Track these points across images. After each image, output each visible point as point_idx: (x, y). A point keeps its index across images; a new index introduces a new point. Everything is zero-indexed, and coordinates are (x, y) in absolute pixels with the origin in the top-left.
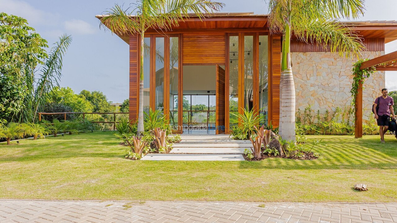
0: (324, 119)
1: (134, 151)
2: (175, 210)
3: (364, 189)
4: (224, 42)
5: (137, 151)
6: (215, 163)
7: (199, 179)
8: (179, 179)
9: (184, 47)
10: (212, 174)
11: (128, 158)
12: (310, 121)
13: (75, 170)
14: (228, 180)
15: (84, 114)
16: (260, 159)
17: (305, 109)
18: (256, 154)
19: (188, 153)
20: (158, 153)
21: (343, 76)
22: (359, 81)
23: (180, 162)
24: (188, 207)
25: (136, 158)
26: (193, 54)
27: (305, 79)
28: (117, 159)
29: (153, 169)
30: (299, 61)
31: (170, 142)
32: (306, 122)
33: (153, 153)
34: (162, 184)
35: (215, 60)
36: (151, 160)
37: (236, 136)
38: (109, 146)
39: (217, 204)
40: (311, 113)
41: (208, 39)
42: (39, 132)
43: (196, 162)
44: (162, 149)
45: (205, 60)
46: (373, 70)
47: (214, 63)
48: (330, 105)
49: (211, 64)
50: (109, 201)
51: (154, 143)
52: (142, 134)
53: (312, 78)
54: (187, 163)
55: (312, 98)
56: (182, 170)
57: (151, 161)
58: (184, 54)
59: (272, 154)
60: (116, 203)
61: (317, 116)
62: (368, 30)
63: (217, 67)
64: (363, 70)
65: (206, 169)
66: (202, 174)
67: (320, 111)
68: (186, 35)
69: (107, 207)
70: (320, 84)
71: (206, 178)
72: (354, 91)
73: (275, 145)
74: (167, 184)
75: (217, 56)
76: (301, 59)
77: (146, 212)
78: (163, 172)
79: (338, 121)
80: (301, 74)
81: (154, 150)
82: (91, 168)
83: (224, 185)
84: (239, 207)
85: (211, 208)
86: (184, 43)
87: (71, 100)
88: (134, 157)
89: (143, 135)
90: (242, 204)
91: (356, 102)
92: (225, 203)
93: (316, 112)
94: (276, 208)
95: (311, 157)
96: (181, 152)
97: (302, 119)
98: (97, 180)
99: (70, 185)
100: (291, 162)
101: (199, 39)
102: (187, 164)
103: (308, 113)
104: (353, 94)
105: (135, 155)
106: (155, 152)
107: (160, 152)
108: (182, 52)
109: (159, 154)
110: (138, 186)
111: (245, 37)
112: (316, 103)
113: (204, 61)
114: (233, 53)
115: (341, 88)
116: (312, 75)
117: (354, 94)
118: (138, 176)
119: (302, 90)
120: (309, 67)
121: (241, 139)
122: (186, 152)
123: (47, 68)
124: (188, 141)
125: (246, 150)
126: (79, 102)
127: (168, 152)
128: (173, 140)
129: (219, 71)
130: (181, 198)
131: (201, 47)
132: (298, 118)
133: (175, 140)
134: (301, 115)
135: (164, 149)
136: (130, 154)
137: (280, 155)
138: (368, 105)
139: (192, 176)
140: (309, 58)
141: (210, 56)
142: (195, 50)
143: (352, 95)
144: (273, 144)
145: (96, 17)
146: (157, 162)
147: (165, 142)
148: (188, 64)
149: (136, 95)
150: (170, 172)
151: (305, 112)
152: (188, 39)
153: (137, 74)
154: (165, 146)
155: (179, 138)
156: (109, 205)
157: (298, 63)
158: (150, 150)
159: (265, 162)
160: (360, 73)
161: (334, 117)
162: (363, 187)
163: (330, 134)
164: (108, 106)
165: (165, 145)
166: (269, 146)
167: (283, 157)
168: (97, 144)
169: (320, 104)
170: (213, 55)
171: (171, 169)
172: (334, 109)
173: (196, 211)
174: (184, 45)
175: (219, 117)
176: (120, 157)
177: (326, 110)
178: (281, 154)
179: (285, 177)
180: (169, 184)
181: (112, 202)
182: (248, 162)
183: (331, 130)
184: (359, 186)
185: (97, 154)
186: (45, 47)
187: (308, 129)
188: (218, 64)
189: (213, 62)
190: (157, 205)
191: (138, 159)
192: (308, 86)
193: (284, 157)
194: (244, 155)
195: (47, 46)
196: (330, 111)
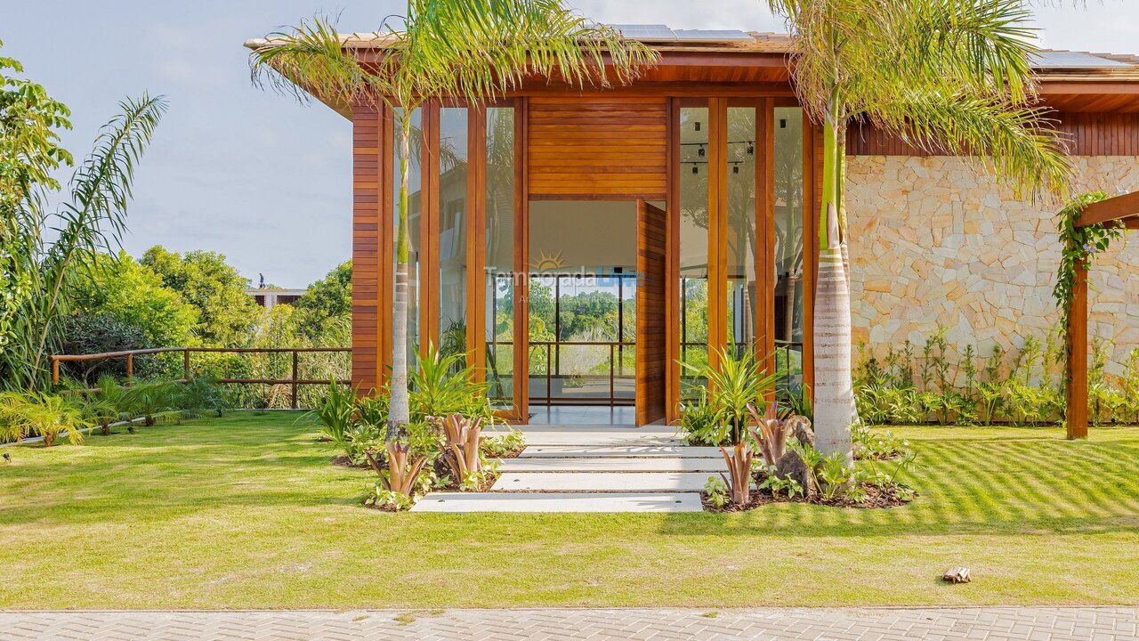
0: (987, 374)
1: (389, 486)
2: (514, 625)
3: (961, 577)
4: (662, 127)
5: (398, 485)
6: (620, 520)
7: (574, 560)
8: (520, 560)
9: (532, 142)
10: (606, 547)
11: (372, 506)
12: (942, 379)
13: (235, 540)
14: (647, 562)
15: (186, 351)
16: (747, 507)
17: (928, 342)
18: (736, 492)
19: (545, 489)
20: (457, 489)
21: (1046, 235)
22: (1076, 260)
23: (524, 515)
24: (545, 619)
25: (398, 507)
26: (562, 163)
27: (928, 242)
28: (341, 509)
29: (451, 535)
30: (908, 184)
31: (490, 454)
32: (931, 384)
33: (442, 489)
34: (478, 572)
35: (631, 183)
36: (441, 511)
37: (696, 433)
38: (304, 470)
39: (611, 612)
40: (946, 353)
41: (611, 114)
42: (63, 419)
43: (565, 515)
44: (470, 479)
45: (603, 184)
46: (1119, 228)
47: (629, 196)
48: (1008, 330)
49: (620, 197)
50: (356, 610)
51: (445, 460)
52: (403, 432)
53: (949, 241)
54: (542, 519)
55: (949, 305)
56: (530, 538)
57: (441, 515)
58: (533, 163)
59: (784, 492)
60: (374, 615)
61: (965, 366)
62: (1116, 96)
63: (641, 208)
64: (1086, 227)
65: (595, 535)
66: (580, 547)
67: (973, 348)
68: (540, 101)
69: (358, 622)
70: (974, 259)
71: (592, 557)
72: (1063, 291)
73: (791, 465)
74: (491, 572)
75: (640, 170)
76: (913, 178)
77: (450, 629)
78: (478, 544)
79: (1032, 380)
80: (913, 227)
81: (446, 480)
82: (276, 534)
83: (633, 574)
84: (658, 617)
85: (597, 619)
86: (533, 128)
87: (128, 297)
88: (389, 502)
89: (405, 433)
90: (668, 612)
91: (1068, 325)
92: (628, 611)
93: (962, 351)
94: (740, 617)
95: (890, 500)
96: (524, 488)
97: (917, 374)
98: (310, 564)
99: (244, 576)
100: (831, 515)
101: (580, 114)
102: (543, 522)
103: (937, 354)
104: (1059, 301)
105: (392, 497)
106: (448, 488)
107: (462, 488)
108: (525, 157)
109: (460, 493)
110: (420, 577)
111: (730, 110)
112: (963, 320)
113: (597, 186)
114: (699, 147)
115: (1041, 272)
116: (949, 230)
117: (1063, 302)
118: (414, 555)
119: (916, 278)
120: (939, 204)
121: (711, 444)
122: (539, 488)
123: (81, 207)
124: (546, 451)
125: (711, 480)
126: (159, 307)
127: (486, 487)
128: (499, 449)
129: (648, 220)
130: (527, 601)
131: (588, 143)
132: (903, 370)
133: (508, 449)
134: (913, 361)
135: (475, 480)
136: (378, 494)
137: (805, 495)
138: (1127, 328)
139: (555, 554)
140: (938, 176)
141: (618, 170)
142: (567, 149)
143: (1058, 304)
144: (788, 462)
145: (245, 45)
146: (457, 516)
147: (476, 458)
148: (548, 197)
149: (374, 296)
150: (496, 543)
151: (927, 350)
152: (545, 114)
153: (380, 227)
154: (479, 471)
155: (517, 441)
156: (361, 618)
157: (905, 192)
158: (434, 483)
159: (760, 515)
160: (1079, 238)
161: (1018, 366)
162: (959, 575)
163: (1006, 424)
164: (243, 307)
165: (478, 467)
166: (776, 470)
167: (813, 502)
168: (262, 460)
169: (974, 324)
170: (627, 169)
171: (499, 537)
172: (1019, 343)
173: (561, 626)
174: (534, 135)
175: (647, 369)
176: (347, 502)
177: (995, 345)
178: (810, 493)
179: (793, 554)
180: (496, 572)
181: (364, 613)
182: (710, 514)
183: (1009, 411)
184: (951, 573)
185: (278, 495)
186: (58, 125)
187: (933, 408)
188: (642, 198)
189: (626, 192)
190: (473, 615)
191: (402, 508)
192: (936, 267)
193: (817, 500)
194: (705, 495)
195: (67, 125)
196: (1005, 346)
